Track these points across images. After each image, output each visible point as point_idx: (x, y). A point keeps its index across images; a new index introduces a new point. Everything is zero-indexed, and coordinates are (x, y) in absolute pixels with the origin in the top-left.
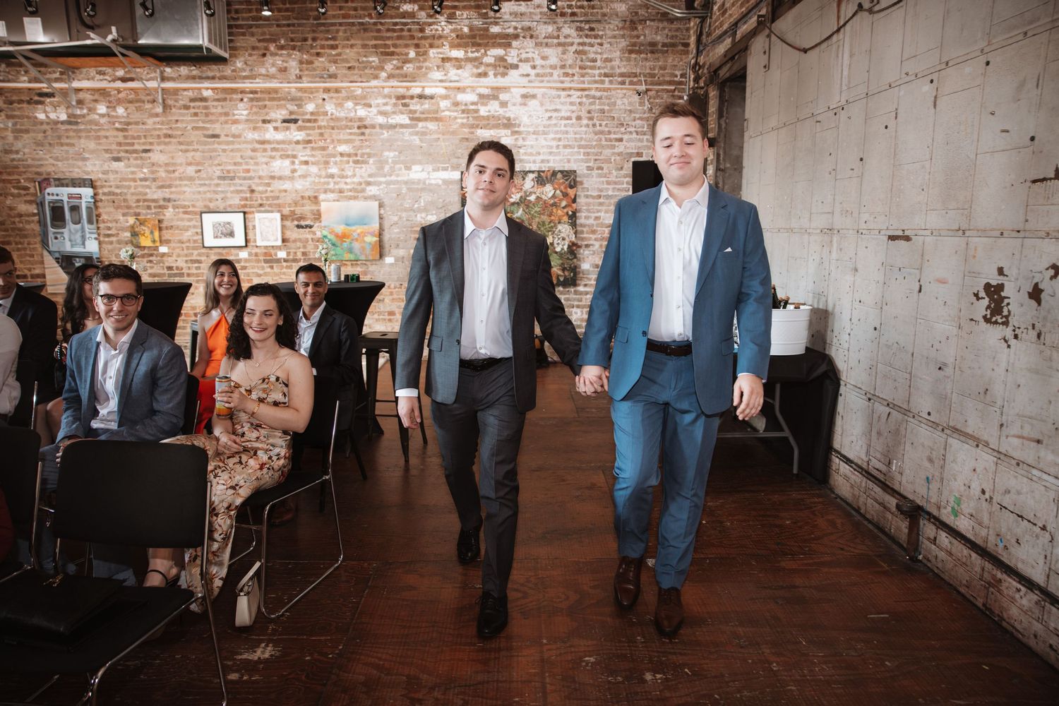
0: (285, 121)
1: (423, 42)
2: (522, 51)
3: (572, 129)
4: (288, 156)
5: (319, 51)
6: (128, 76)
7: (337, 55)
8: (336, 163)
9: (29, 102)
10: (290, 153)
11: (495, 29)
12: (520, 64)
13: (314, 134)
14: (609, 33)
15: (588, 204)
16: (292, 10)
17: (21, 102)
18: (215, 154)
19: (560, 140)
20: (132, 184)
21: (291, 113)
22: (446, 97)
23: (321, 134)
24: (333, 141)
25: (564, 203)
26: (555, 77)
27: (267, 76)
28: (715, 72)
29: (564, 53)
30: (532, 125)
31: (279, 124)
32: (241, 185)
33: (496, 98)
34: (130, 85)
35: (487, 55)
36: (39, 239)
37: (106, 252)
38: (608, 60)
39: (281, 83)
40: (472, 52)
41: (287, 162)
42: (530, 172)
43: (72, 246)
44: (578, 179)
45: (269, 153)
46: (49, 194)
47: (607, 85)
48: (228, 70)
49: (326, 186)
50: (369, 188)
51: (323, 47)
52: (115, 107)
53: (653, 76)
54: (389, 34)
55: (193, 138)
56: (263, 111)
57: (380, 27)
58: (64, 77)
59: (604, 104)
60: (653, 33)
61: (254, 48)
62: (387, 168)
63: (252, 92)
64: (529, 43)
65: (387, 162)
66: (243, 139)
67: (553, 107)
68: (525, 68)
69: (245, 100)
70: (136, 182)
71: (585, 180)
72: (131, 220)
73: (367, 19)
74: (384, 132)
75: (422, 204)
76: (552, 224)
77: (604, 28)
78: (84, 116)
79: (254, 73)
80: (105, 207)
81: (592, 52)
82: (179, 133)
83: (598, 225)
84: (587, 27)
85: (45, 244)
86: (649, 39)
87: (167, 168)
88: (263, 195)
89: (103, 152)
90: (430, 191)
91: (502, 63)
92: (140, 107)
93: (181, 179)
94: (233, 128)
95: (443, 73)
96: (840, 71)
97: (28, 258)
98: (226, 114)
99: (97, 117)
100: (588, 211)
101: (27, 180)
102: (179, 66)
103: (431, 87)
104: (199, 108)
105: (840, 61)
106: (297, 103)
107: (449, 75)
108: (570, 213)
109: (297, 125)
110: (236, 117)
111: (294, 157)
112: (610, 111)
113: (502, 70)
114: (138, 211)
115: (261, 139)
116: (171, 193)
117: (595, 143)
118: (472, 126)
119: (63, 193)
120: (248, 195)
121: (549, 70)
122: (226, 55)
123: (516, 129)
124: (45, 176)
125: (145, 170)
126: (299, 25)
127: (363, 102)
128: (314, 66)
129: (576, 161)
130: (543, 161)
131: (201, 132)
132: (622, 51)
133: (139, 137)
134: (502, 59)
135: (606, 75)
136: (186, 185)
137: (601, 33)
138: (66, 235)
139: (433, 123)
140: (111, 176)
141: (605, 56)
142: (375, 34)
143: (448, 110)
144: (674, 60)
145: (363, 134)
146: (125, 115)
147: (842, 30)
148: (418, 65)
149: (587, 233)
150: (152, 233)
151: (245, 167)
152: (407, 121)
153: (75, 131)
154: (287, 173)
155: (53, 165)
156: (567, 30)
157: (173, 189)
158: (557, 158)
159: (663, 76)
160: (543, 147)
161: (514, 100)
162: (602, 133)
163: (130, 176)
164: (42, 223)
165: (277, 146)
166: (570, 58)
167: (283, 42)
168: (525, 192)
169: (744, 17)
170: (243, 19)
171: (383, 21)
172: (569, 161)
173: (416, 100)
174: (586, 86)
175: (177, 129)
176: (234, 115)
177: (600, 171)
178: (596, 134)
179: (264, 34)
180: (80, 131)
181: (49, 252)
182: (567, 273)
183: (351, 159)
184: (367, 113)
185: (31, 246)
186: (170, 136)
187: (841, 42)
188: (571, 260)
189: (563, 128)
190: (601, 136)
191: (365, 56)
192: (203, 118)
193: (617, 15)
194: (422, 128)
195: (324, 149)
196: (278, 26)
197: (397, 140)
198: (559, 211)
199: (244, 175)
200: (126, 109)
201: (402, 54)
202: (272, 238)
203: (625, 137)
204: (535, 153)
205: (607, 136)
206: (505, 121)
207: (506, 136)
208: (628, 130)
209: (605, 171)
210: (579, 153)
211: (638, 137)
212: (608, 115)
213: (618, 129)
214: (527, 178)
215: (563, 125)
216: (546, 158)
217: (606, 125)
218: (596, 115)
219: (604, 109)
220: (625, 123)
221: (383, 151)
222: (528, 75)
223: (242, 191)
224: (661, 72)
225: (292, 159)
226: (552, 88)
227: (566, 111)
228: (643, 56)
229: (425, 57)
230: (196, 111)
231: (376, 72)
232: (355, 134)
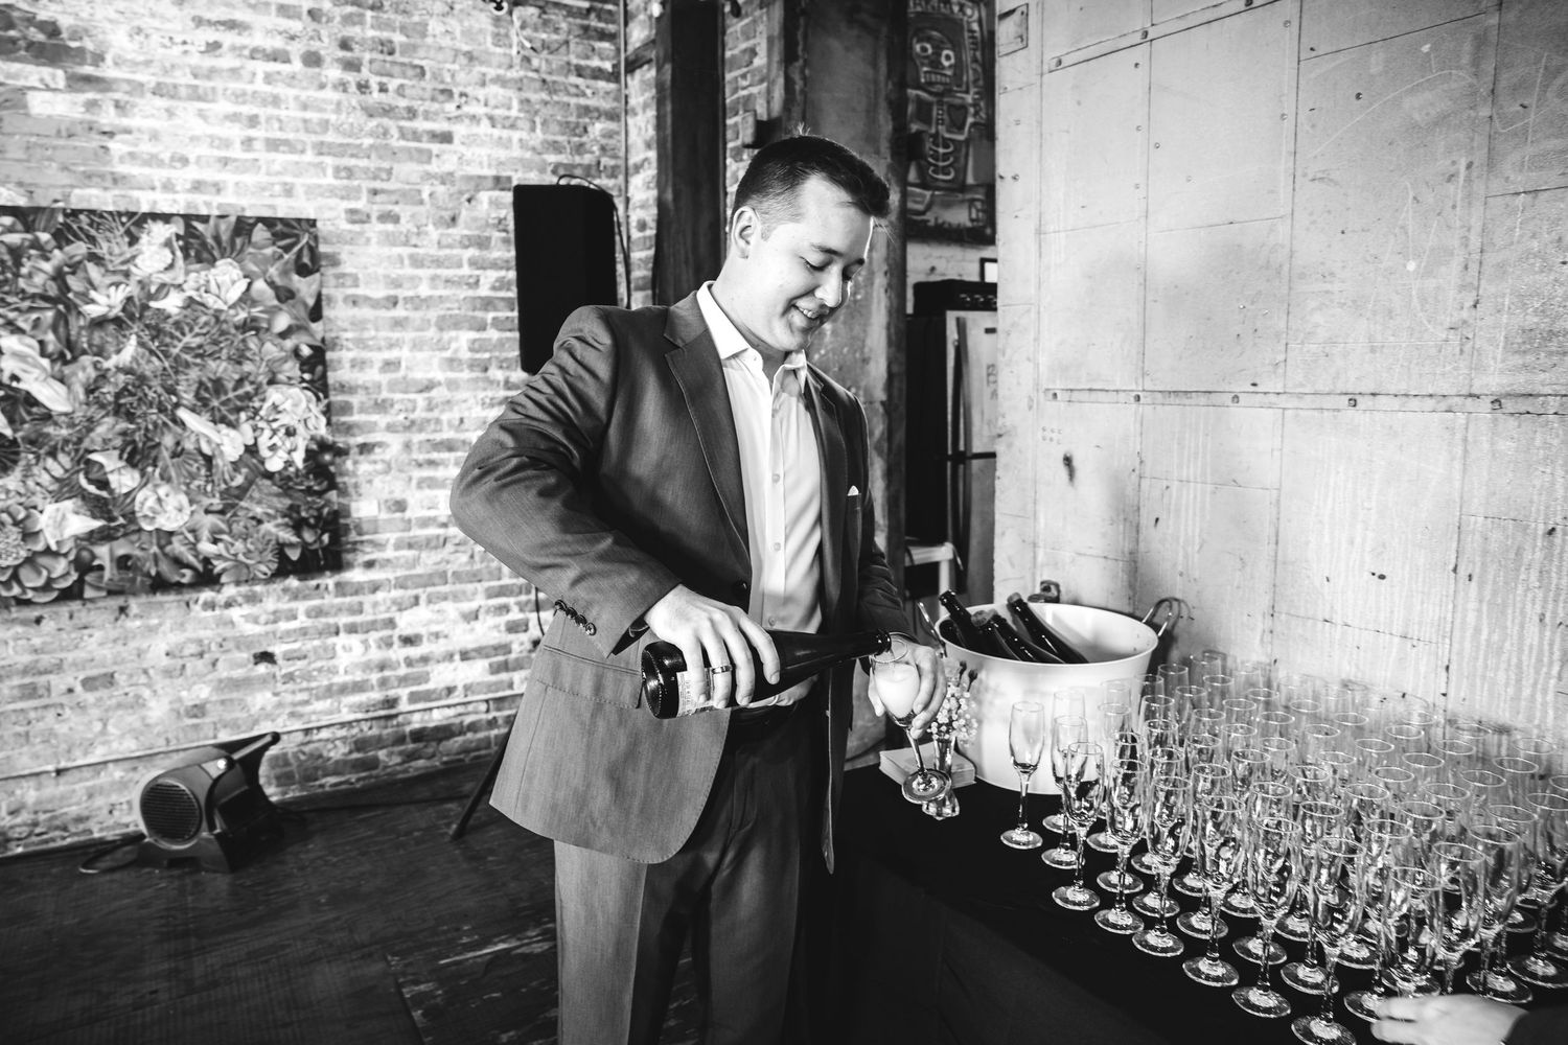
3: (292, 92)
15: (359, 325)
19: (253, 121)
25: (282, 322)
30: (148, 63)
42: (155, 217)
44: (323, 248)
59: (389, 26)
67: (217, 13)
71: (345, 250)
76: (248, 388)
83: (393, 387)
100: (361, 343)
108: (306, 351)
112: (410, 49)
117: (368, 141)
123: (88, 70)
129: (310, 191)
130: (197, 186)
149: (362, 410)
158: (249, 179)
160: (193, 139)
162: (388, 111)
168: (143, 284)
172: (288, 191)
177: (390, 227)
178: (369, 111)
182: (309, 536)
188: (320, 494)
189: (260, 86)
190: (385, 121)
198: (268, 346)
203: (460, 130)
204: (166, 156)
205: (403, 123)
206: (40, 37)
207: (48, 88)
208: (466, 109)
209: (406, 225)
210: (321, 167)
211: (496, 132)
212: (406, 60)
213: (436, 106)
214: (144, 239)
215: (260, 76)
216: (210, 175)
217: (400, 91)
218: (367, 56)
219: (391, 42)
220: (456, 91)
227: (268, 32)
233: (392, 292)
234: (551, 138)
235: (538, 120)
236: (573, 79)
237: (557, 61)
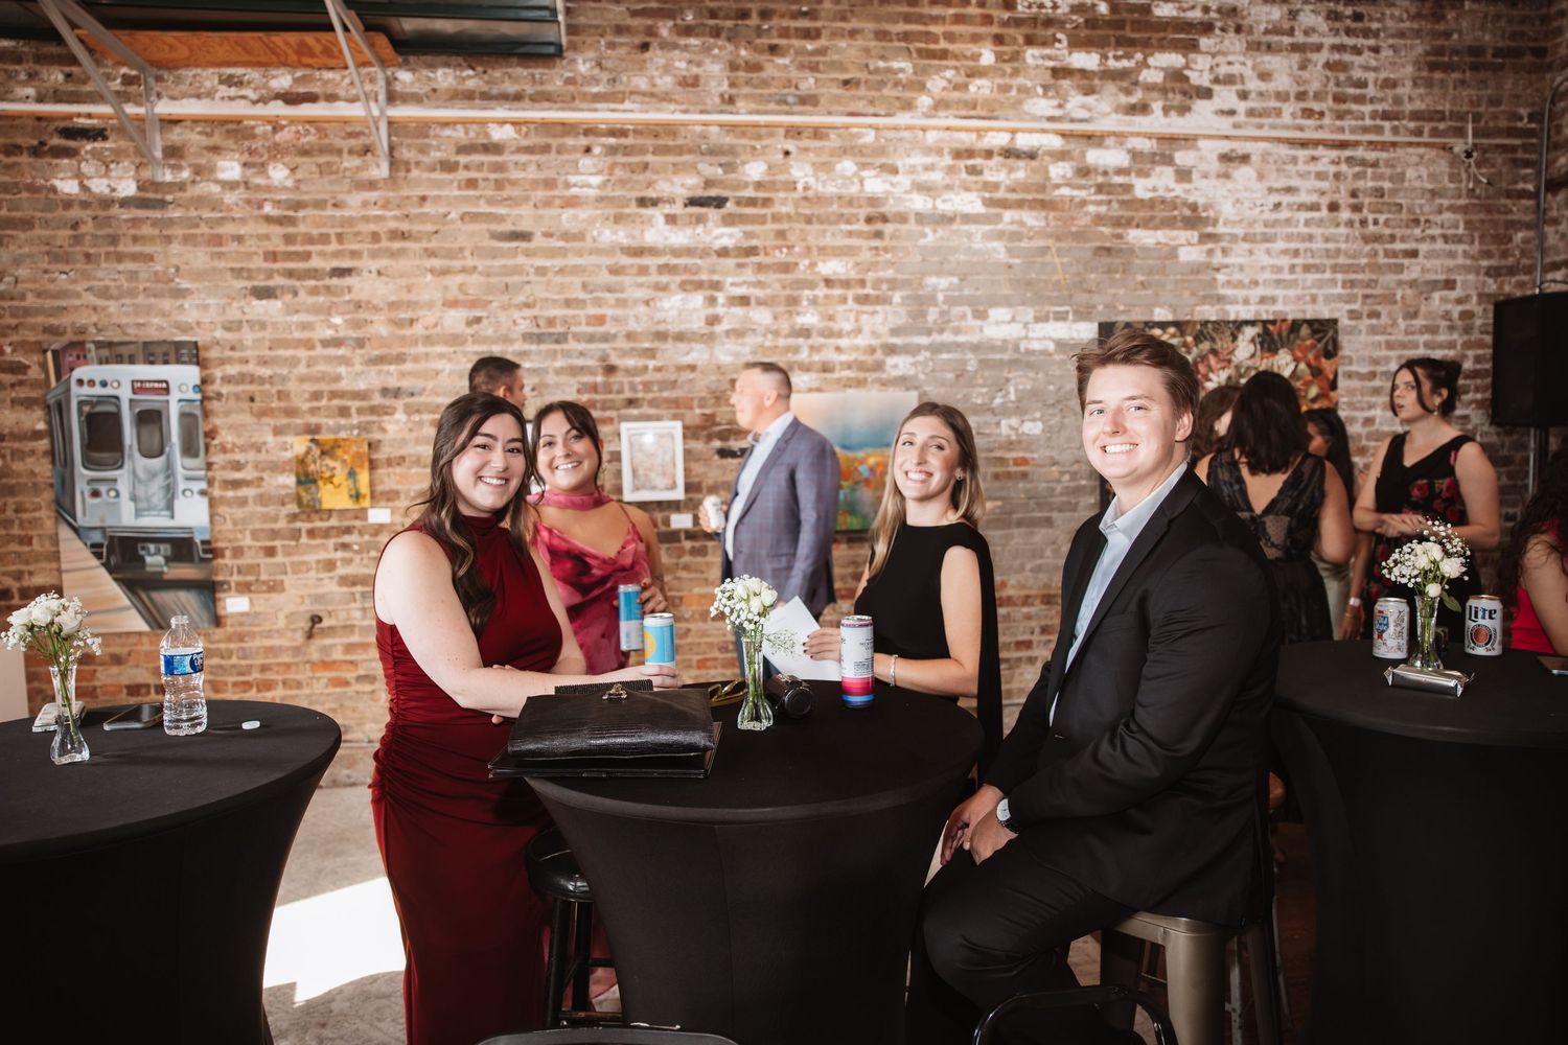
0: (693, 202)
1: (1011, 31)
2: (1219, 59)
3: (1319, 231)
4: (699, 285)
5: (775, 41)
6: (302, 90)
7: (818, 52)
8: (814, 302)
9: (36, 152)
10: (704, 277)
11: (1165, 10)
12: (1216, 88)
13: (764, 234)
14: (1391, 26)
15: (1351, 392)
18: (517, 279)
19: (1296, 253)
20: (302, 353)
21: (708, 183)
22: (1062, 156)
23: (781, 234)
24: (809, 249)
25: (1314, 391)
26: (1287, 118)
27: (652, 95)
29: (1303, 67)
30: (1241, 221)
31: (677, 209)
32: (582, 354)
33: (1168, 160)
34: (306, 110)
35: (1148, 67)
36: (48, 496)
37: (229, 525)
38: (1389, 84)
39: (685, 112)
40: (1117, 58)
41: (697, 299)
42: (1246, 323)
43: (138, 513)
44: (1339, 338)
45: (654, 278)
46: (80, 382)
47: (1388, 137)
48: (554, 78)
49: (790, 357)
50: (891, 361)
51: (785, 33)
52: (263, 165)
55: (462, 241)
56: (641, 177)
58: (133, 89)
59: (1381, 177)
60: (1476, 27)
61: (620, 30)
62: (933, 314)
63: (612, 133)
64: (1234, 43)
65: (932, 300)
66: (588, 243)
67: (1281, 183)
68: (1226, 97)
69: (597, 150)
70: (312, 347)
71: (1346, 340)
72: (299, 445)
74: (927, 230)
75: (1012, 397)
77: (1383, 14)
78: (181, 186)
79: (620, 87)
80: (227, 414)
81: (1357, 65)
82: (429, 228)
83: (1369, 437)
84: (1349, 11)
85: (64, 508)
86: (1467, 40)
87: (393, 315)
88: (638, 379)
89: (229, 273)
90: (1030, 366)
91: (1178, 85)
92: (329, 164)
93: (428, 340)
94: (564, 217)
95: (1055, 102)
97: (14, 547)
98: (549, 184)
99: (215, 189)
100: (1351, 405)
101: (23, 346)
102: (432, 67)
103: (1031, 131)
104: (480, 167)
106: (723, 160)
107: (1069, 106)
109: (723, 211)
110: (574, 191)
111: (716, 286)
112: (1394, 192)
113: (1177, 99)
114: (313, 420)
115: (635, 244)
116: (403, 375)
117: (1364, 261)
118: (1118, 222)
119: (120, 380)
120: (599, 379)
121: (1273, 104)
122: (566, 43)
123: (1210, 230)
124: (69, 337)
125: (337, 320)
127: (878, 161)
128: (763, 75)
129: (1328, 299)
130: (1263, 300)
131: (485, 226)
132: (1416, 63)
133: (324, 239)
134: (1177, 76)
135: (1386, 116)
136: (441, 356)
137: (1375, 25)
138: (124, 487)
139: (1034, 214)
140: (248, 336)
141: (1383, 75)
142: (906, 9)
143: (1067, 185)
145: (878, 235)
146: (289, 183)
148: (1000, 81)
150: (352, 474)
151: (592, 311)
152: (978, 208)
153: (155, 223)
154: (697, 324)
155: (95, 309)
156: (1307, 17)
157: (408, 366)
158: (1292, 293)
159: (1495, 117)
160: (1263, 268)
161: (1204, 167)
162: (1377, 238)
163: (297, 335)
164: (59, 457)
165: (674, 261)
166: (1315, 78)
167: (690, 18)
168: (1237, 367)
172: (1314, 299)
173: (997, 159)
174: (1347, 137)
175: (423, 217)
176: (568, 186)
177: (1374, 321)
178: (1366, 239)
180: (171, 222)
181: (76, 530)
183: (850, 294)
184: (887, 187)
185: (25, 516)
186: (403, 236)
189: (1302, 229)
190: (1379, 247)
191: (883, 58)
192: (489, 193)
194: (1012, 223)
195: (786, 268)
197: (955, 250)
199: (590, 329)
200: (293, 170)
201: (965, 57)
202: (660, 481)
203: (1423, 248)
204: (1246, 281)
205: (1388, 246)
206: (1187, 212)
207: (1190, 244)
208: (1428, 232)
209: (1384, 320)
210: (1334, 282)
211: (1448, 247)
212: (1391, 201)
213: (1409, 232)
214: (1240, 337)
215: (1302, 222)
216: (1270, 292)
217: (1387, 223)
218: (1367, 201)
219: (1382, 189)
220: (1422, 219)
221: (923, 274)
222: (1232, 113)
223: (582, 370)
224: (1492, 109)
225: (708, 293)
226: (1279, 140)
227: (1309, 192)
228: (1456, 75)
229: (1016, 64)
230: (473, 174)
231: (908, 94)
232: (859, 234)
233: (1372, 368)
234: (1485, 248)
235: (1476, 235)
236: (1503, 201)
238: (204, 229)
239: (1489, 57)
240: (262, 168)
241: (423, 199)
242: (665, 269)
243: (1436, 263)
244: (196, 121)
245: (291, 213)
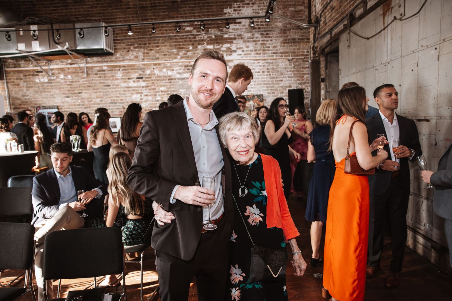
0: (137, 78)
1: (195, 43)
2: (238, 44)
3: (260, 77)
4: (139, 93)
5: (151, 48)
6: (73, 62)
7: (159, 50)
8: (159, 95)
9: (33, 75)
10: (140, 91)
11: (226, 36)
12: (237, 50)
13: (150, 83)
14: (275, 35)
16: (140, 32)
17: (29, 75)
18: (108, 93)
19: (255, 82)
20: (74, 107)
21: (140, 75)
23: (153, 83)
24: (158, 86)
27: (130, 60)
28: (323, 50)
29: (256, 44)
31: (135, 80)
32: (119, 106)
34: (73, 66)
35: (223, 47)
38: (275, 47)
39: (136, 62)
40: (216, 46)
41: (139, 95)
44: (264, 98)
45: (131, 92)
47: (275, 57)
48: (113, 58)
49: (155, 105)
51: (153, 47)
53: (294, 53)
54: (181, 40)
55: (99, 87)
56: (128, 74)
57: (177, 37)
58: (47, 64)
59: (274, 65)
60: (294, 35)
61: (124, 49)
63: (123, 67)
64: (241, 41)
66: (120, 86)
68: (239, 52)
69: (121, 70)
70: (76, 106)
71: (267, 99)
73: (172, 34)
74: (180, 81)
77: (273, 33)
78: (54, 80)
79: (124, 59)
81: (268, 44)
82: (93, 85)
84: (265, 33)
86: (292, 37)
87: (88, 100)
89: (62, 94)
91: (229, 50)
92: (77, 75)
93: (94, 104)
94: (116, 82)
96: (386, 46)
98: (113, 76)
99: (60, 80)
101: (31, 107)
102: (93, 57)
105: (386, 42)
109: (143, 79)
110: (117, 77)
111: (142, 93)
112: (277, 68)
113: (229, 53)
115: (128, 86)
117: (270, 82)
119: (46, 112)
120: (122, 110)
121: (249, 52)
122: (113, 52)
124: (38, 105)
125: (79, 101)
126: (143, 38)
127: (170, 69)
128: (150, 54)
129: (263, 90)
131: (102, 84)
132: (281, 43)
133: (77, 87)
134: (229, 48)
135: (274, 53)
137: (271, 36)
141: (273, 45)
142: (175, 40)
144: (303, 46)
145: (171, 82)
147: (386, 29)
148: (193, 52)
151: (121, 98)
153: (51, 86)
154: (139, 100)
155: (42, 100)
156: (256, 35)
157: (91, 109)
158: (255, 89)
159: (299, 52)
162: (273, 78)
163: (73, 104)
165: (135, 89)
166: (258, 47)
167: (136, 45)
169: (335, 26)
170: (120, 37)
171: (178, 35)
172: (260, 90)
174: (266, 58)
175: (93, 83)
176: (116, 76)
177: (273, 94)
178: (271, 78)
179: (128, 42)
180: (53, 86)
183: (166, 93)
184: (172, 74)
186: (89, 86)
187: (386, 34)
189: (256, 77)
190: (273, 79)
191: (171, 50)
192: (103, 78)
193: (278, 28)
195: (154, 89)
196: (134, 39)
197: (185, 84)
199: (121, 101)
200: (72, 76)
201: (186, 48)
203: (284, 79)
205: (276, 79)
208: (285, 76)
210: (264, 87)
211: (289, 79)
212: (276, 70)
213: (280, 76)
215: (256, 75)
217: (275, 75)
218: (271, 70)
219: (274, 68)
220: (283, 73)
221: (179, 89)
222: (241, 55)
223: (120, 108)
224: (298, 51)
225: (140, 94)
226: (251, 60)
227: (258, 69)
228: (290, 44)
229: (196, 49)
230: (100, 75)
231: (176, 56)
232: (167, 82)
234: (298, 79)
235: (296, 76)
236: (302, 69)
237: (299, 67)
238: (58, 87)
239: (297, 40)
240: (67, 76)
241: (92, 80)
242: (133, 90)
243: (287, 82)
244: (56, 69)
245: (71, 83)
